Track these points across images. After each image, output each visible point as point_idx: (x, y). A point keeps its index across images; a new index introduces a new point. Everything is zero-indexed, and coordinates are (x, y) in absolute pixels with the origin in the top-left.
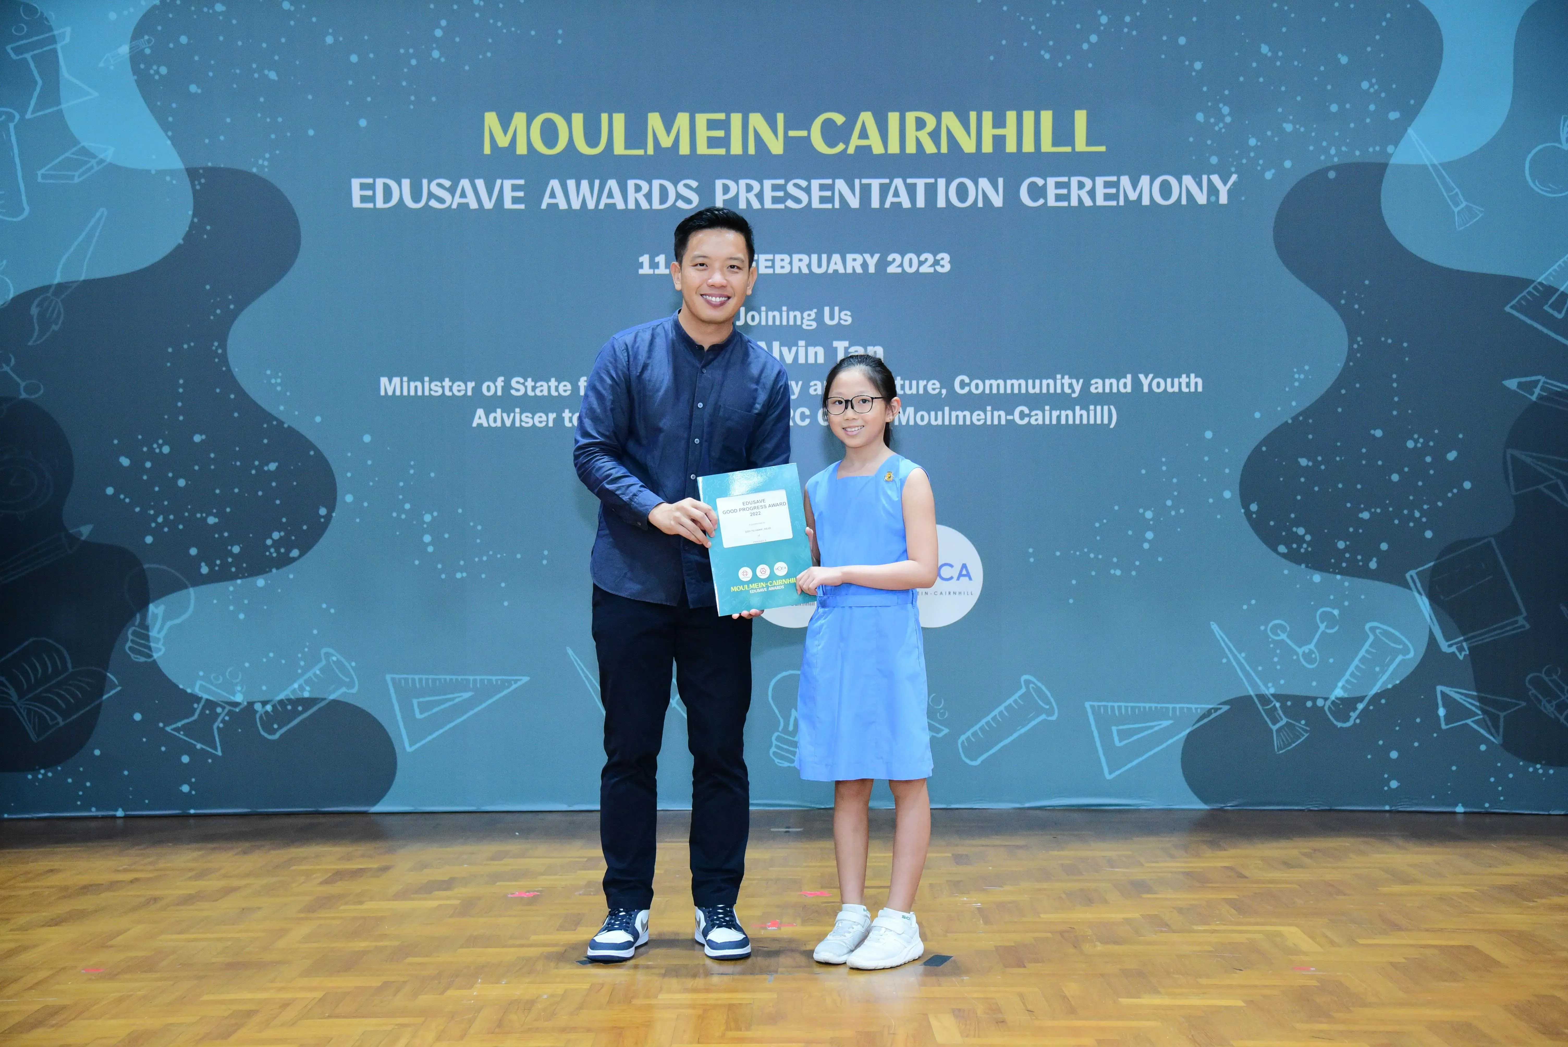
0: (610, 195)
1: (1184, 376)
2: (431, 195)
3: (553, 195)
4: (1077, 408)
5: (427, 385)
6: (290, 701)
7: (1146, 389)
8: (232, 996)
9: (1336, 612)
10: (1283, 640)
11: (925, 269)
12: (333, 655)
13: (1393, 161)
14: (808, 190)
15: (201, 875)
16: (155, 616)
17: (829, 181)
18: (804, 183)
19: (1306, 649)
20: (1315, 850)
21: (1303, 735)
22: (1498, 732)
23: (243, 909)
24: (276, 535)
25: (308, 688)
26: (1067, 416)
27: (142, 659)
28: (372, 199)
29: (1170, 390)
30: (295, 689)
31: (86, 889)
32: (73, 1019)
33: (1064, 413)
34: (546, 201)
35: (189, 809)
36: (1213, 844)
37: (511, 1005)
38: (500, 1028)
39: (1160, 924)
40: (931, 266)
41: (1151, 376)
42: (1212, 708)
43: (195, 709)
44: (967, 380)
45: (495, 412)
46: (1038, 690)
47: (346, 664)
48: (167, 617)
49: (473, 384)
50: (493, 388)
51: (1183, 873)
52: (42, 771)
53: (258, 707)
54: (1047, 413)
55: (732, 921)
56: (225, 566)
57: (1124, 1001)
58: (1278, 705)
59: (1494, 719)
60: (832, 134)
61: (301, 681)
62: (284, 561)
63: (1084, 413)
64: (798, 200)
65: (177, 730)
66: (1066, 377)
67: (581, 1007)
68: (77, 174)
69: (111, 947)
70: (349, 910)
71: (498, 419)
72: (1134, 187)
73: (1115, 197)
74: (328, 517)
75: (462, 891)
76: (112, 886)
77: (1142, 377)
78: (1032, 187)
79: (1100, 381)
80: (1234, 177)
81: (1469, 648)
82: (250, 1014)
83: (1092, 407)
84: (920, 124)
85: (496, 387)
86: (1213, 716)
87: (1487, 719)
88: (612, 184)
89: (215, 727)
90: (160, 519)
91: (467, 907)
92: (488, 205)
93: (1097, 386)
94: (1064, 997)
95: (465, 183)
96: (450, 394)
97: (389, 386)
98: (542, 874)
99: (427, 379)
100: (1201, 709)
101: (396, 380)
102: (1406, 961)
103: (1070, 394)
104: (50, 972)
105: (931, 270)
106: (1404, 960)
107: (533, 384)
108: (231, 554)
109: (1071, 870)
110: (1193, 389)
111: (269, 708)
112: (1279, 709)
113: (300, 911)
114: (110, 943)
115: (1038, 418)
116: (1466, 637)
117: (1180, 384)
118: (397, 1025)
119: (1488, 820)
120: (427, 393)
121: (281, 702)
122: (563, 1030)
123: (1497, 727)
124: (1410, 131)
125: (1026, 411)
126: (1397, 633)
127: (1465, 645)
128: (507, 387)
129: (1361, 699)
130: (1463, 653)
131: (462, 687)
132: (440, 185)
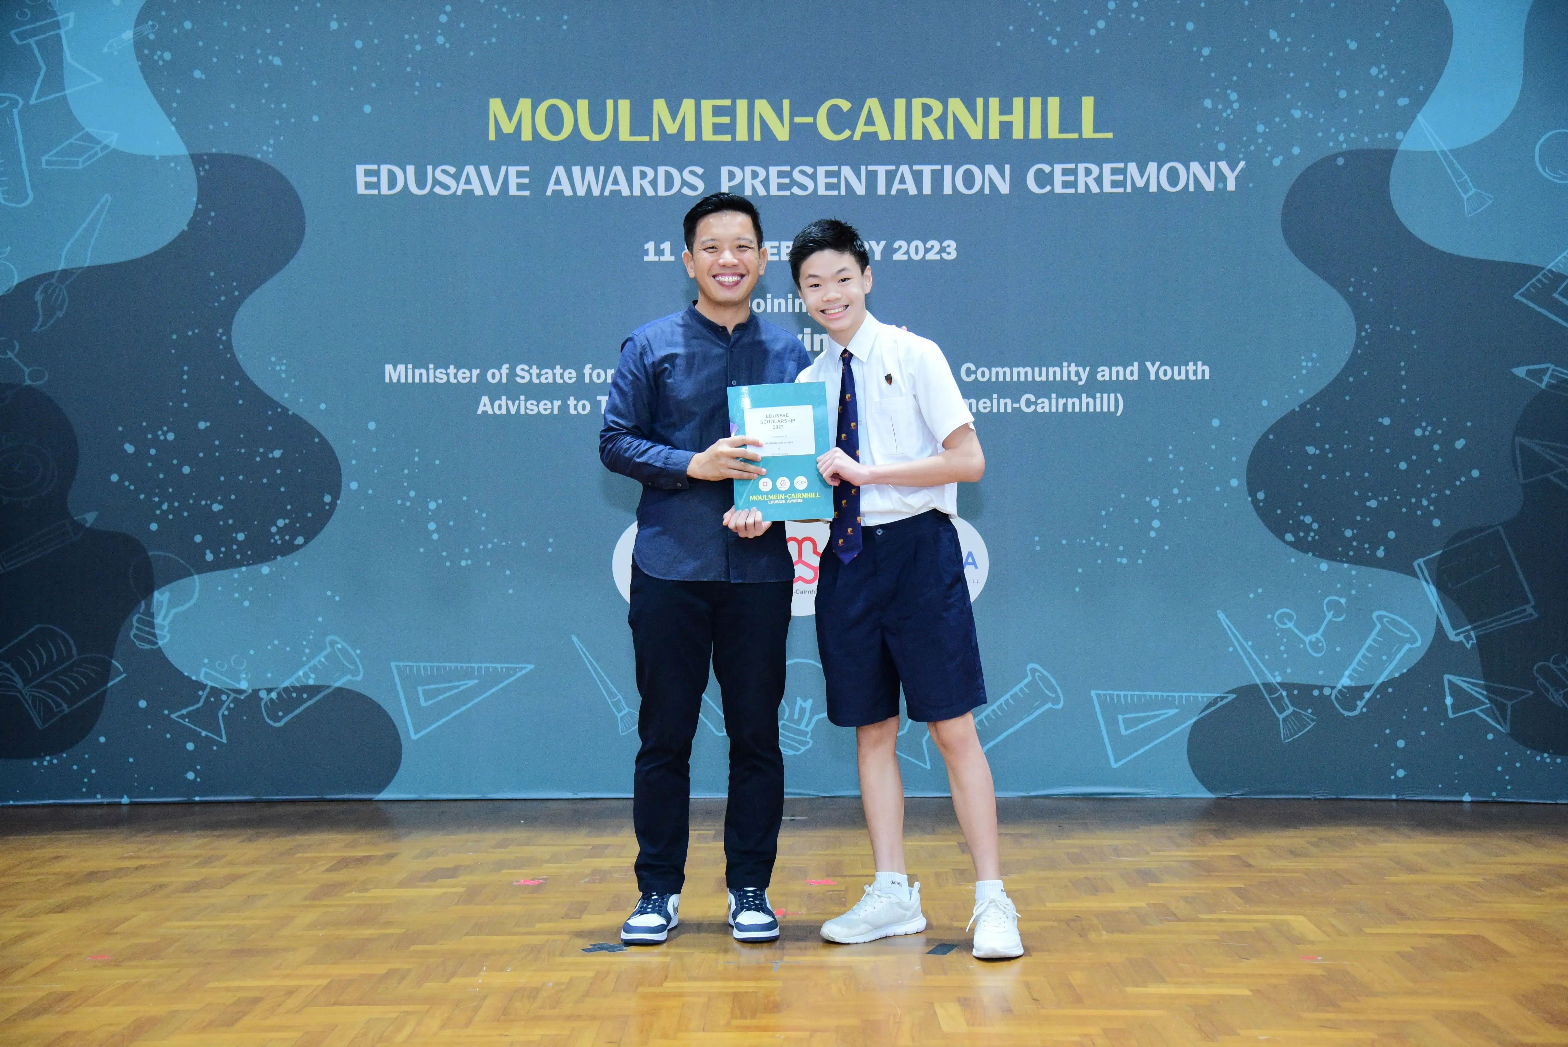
0: (616, 182)
1: (1191, 364)
2: (436, 182)
3: (558, 182)
4: (1084, 396)
5: (431, 372)
6: (295, 688)
7: (1153, 377)
8: (237, 984)
9: (1343, 601)
10: (1289, 629)
11: (931, 256)
12: (338, 643)
13: (1402, 147)
14: (813, 177)
15: (207, 861)
16: (161, 603)
17: (835, 168)
18: (809, 170)
19: (1313, 637)
20: (1321, 839)
21: (1310, 724)
22: (1505, 722)
23: (248, 897)
24: (281, 523)
25: (313, 676)
26: (1073, 404)
27: (147, 647)
28: (377, 185)
29: (1177, 377)
30: (300, 677)
31: (92, 876)
32: (80, 1005)
33: (1070, 401)
34: (551, 187)
35: (195, 796)
36: (1220, 833)
37: (518, 993)
38: (505, 1015)
39: (1167, 914)
40: (937, 253)
41: (1158, 364)
42: (1218, 697)
43: (200, 697)
44: (973, 368)
45: (501, 399)
46: (1043, 678)
47: (353, 653)
48: (172, 604)
49: (478, 371)
50: (498, 375)
51: (1192, 862)
52: (48, 758)
53: (263, 694)
54: (1054, 401)
55: (762, 904)
56: (230, 553)
57: (1130, 990)
58: (1284, 694)
59: (1502, 708)
60: (837, 120)
61: (306, 668)
62: (288, 549)
63: (1091, 401)
64: (804, 187)
65: (182, 717)
66: (1073, 365)
67: (587, 994)
68: (81, 160)
69: (117, 933)
70: (354, 897)
71: (503, 406)
72: (1142, 174)
73: (1123, 184)
74: (333, 505)
75: (466, 879)
76: (119, 872)
77: (1148, 364)
78: (1039, 174)
79: (1106, 369)
80: (1242, 164)
81: (1477, 637)
82: (256, 1001)
83: (1098, 395)
84: (927, 110)
85: (501, 374)
86: (1220, 704)
87: (1494, 707)
88: (618, 170)
89: (220, 714)
90: (165, 507)
91: (472, 895)
92: (493, 191)
93: (1104, 374)
94: (1070, 986)
95: (470, 169)
96: (455, 381)
97: (394, 373)
98: (547, 862)
99: (431, 366)
100: (1208, 697)
101: (401, 367)
102: (1412, 950)
103: (1077, 382)
104: (54, 960)
105: (938, 257)
106: (1409, 949)
107: (538, 371)
108: (235, 541)
109: (1077, 859)
110: (1200, 377)
111: (274, 695)
112: (1286, 698)
113: (306, 899)
114: (115, 930)
115: (1044, 406)
116: (1475, 625)
117: (1187, 371)
118: (401, 1012)
119: (1494, 809)
120: (431, 380)
121: (286, 689)
122: (569, 1018)
123: (1504, 716)
124: (1419, 117)
125: (1033, 399)
126: (1405, 622)
127: (1472, 633)
128: (512, 374)
129: (1368, 688)
130: (1471, 642)
131: (468, 674)
132: (444, 172)
